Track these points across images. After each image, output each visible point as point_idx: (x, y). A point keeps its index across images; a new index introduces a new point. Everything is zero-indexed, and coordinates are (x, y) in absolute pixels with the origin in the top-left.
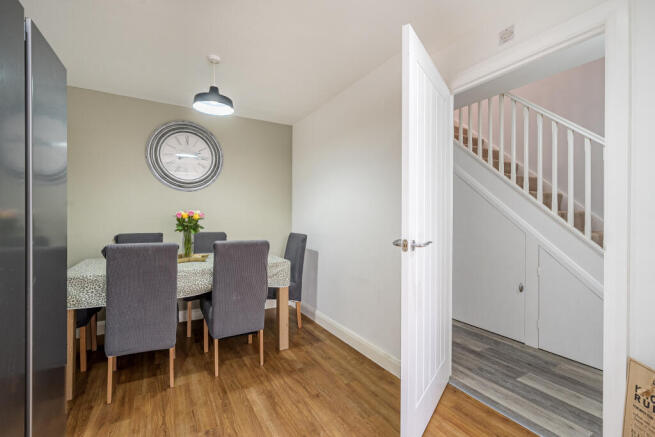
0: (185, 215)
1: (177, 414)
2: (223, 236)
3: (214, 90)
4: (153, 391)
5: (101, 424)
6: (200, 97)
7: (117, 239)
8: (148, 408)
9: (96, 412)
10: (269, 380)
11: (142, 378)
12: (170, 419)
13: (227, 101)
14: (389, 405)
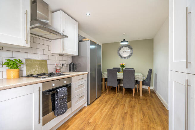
0: (121, 64)
1: (115, 97)
2: (133, 69)
3: (124, 40)
4: (114, 93)
5: (106, 94)
6: (122, 42)
7: (113, 68)
8: (112, 95)
9: (106, 93)
10: (133, 98)
11: (113, 91)
12: (114, 97)
13: (127, 41)
14: (156, 112)
